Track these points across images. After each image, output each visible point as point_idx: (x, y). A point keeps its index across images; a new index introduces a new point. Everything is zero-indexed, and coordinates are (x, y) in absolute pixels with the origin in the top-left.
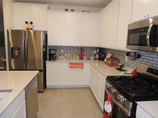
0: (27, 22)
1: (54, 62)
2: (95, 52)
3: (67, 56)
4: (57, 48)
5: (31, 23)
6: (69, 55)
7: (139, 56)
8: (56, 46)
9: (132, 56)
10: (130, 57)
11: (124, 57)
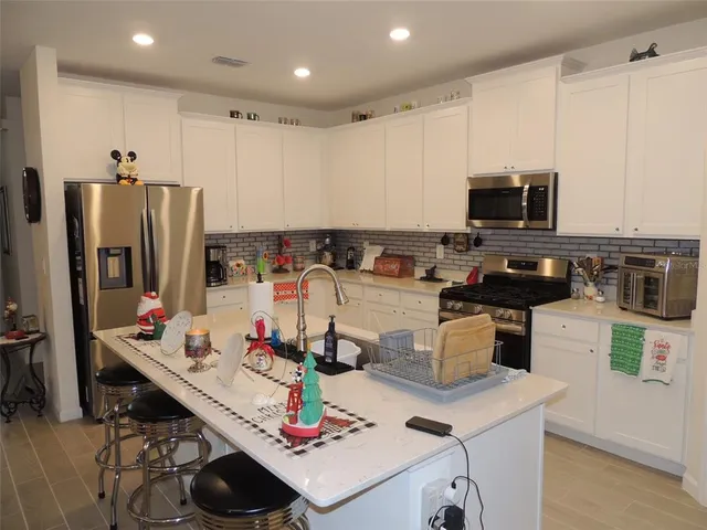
0: (116, 155)
1: (224, 290)
2: (313, 246)
3: (238, 265)
4: (228, 241)
5: (132, 155)
6: (242, 262)
7: (478, 242)
8: (224, 235)
9: (459, 243)
10: (451, 246)
11: (433, 250)
